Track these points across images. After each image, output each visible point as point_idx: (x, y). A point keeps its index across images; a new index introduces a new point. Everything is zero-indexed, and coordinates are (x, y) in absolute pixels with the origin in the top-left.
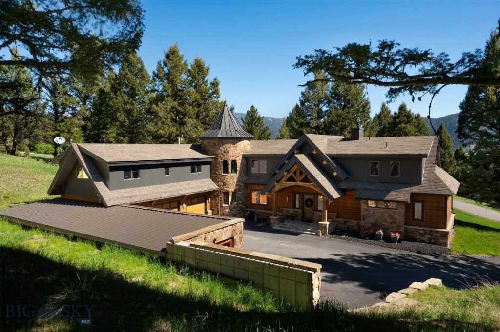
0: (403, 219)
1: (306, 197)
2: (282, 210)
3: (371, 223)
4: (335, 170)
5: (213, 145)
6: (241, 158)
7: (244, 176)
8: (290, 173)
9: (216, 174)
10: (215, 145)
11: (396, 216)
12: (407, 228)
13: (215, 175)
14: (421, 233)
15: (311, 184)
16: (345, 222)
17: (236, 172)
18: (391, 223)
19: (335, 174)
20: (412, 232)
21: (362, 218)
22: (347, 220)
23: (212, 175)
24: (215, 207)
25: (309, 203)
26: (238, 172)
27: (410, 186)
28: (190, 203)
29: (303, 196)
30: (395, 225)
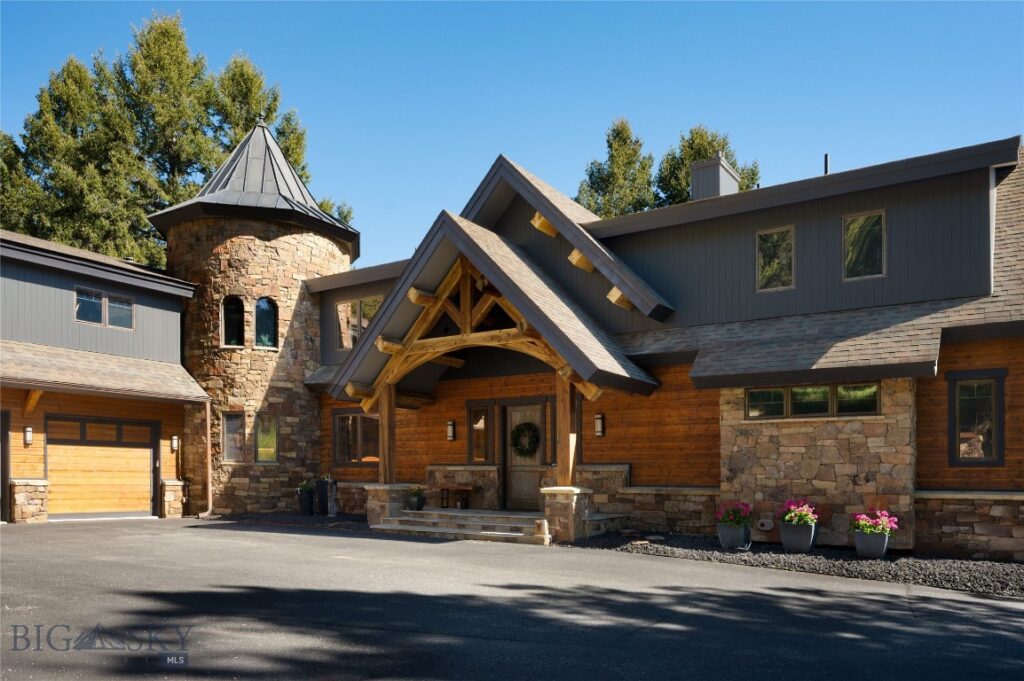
0: (907, 454)
1: (517, 417)
2: (432, 473)
3: (763, 488)
4: (614, 280)
5: (193, 240)
6: (295, 294)
7: (311, 364)
8: (437, 298)
9: (201, 346)
10: (198, 239)
11: (875, 444)
12: (925, 501)
13: (197, 352)
14: (1000, 519)
15: (513, 331)
16: (661, 499)
17: (275, 344)
18: (854, 479)
19: (614, 295)
20: (952, 519)
21: (724, 472)
22: (664, 491)
23: (188, 353)
24: (193, 471)
25: (525, 441)
26: (281, 341)
27: (935, 311)
28: (78, 437)
29: (504, 411)
30: (871, 487)
